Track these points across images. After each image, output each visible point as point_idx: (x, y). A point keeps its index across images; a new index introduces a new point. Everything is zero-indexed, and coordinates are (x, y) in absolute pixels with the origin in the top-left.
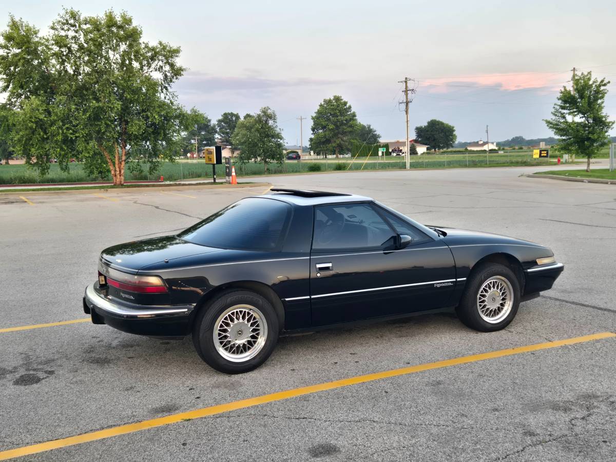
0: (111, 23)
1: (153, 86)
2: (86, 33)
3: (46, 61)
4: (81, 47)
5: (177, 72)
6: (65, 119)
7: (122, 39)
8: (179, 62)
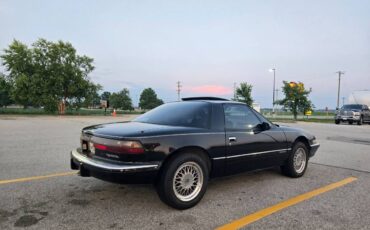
0: (62, 45)
1: (80, 72)
2: (49, 48)
3: (30, 59)
4: (47, 54)
5: (92, 68)
6: (38, 84)
7: (66, 53)
8: (92, 64)
